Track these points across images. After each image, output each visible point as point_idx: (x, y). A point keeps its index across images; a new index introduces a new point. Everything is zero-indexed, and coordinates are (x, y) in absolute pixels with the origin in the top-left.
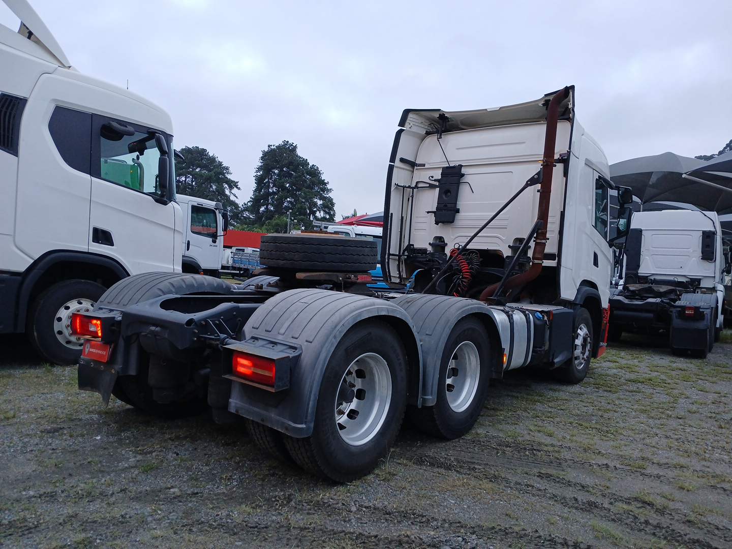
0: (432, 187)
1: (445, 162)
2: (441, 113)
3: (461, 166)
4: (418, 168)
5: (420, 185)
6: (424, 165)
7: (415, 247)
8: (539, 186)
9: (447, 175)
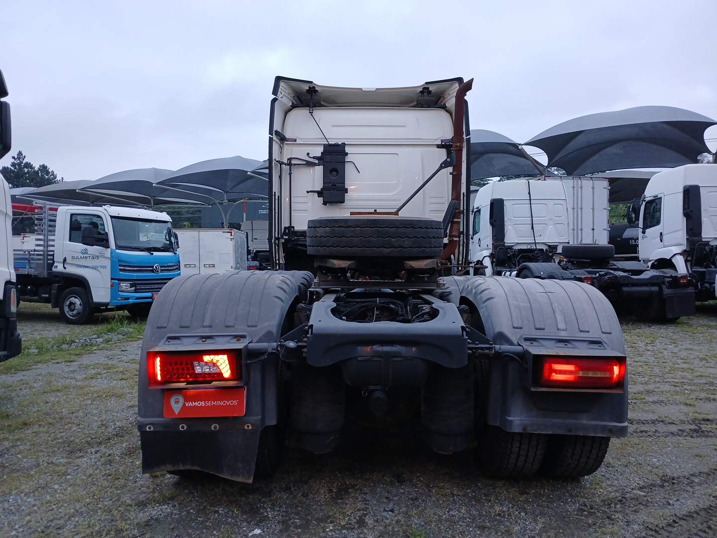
0: (309, 164)
1: (323, 139)
2: (311, 86)
3: (344, 145)
4: (287, 142)
5: (293, 162)
6: (295, 140)
7: (295, 229)
8: (450, 169)
9: (331, 154)
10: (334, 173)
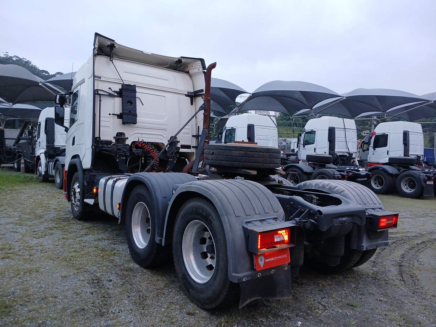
2: (112, 42)
3: (135, 86)
4: (96, 79)
5: (100, 92)
6: (100, 78)
9: (127, 91)
10: (129, 104)
